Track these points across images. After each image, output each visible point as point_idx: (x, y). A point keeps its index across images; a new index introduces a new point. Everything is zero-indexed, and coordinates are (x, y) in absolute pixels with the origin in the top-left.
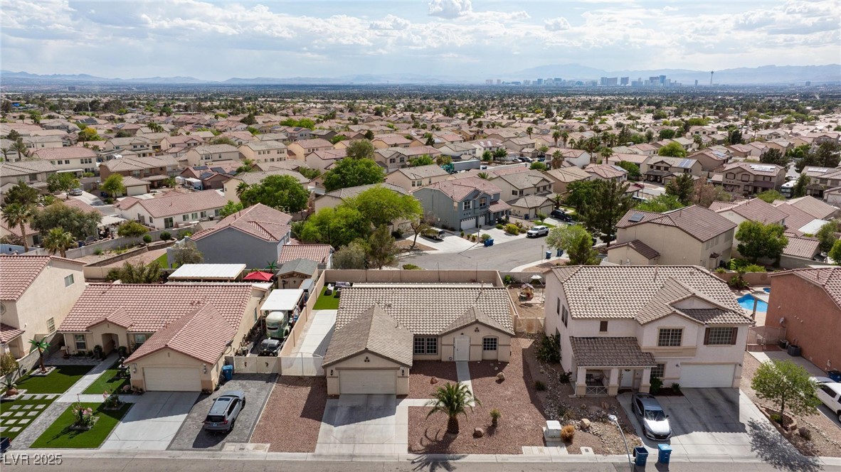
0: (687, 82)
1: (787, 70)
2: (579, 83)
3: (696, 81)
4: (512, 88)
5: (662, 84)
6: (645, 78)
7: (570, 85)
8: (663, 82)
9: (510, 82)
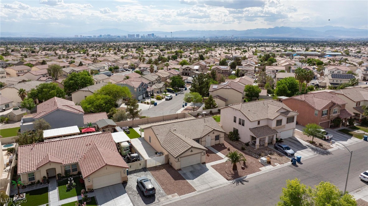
0: (163, 36)
1: (196, 32)
2: (119, 37)
3: (166, 36)
4: (88, 39)
5: (153, 37)
6: (146, 35)
7: (115, 38)
8: (153, 36)
9: (87, 36)
